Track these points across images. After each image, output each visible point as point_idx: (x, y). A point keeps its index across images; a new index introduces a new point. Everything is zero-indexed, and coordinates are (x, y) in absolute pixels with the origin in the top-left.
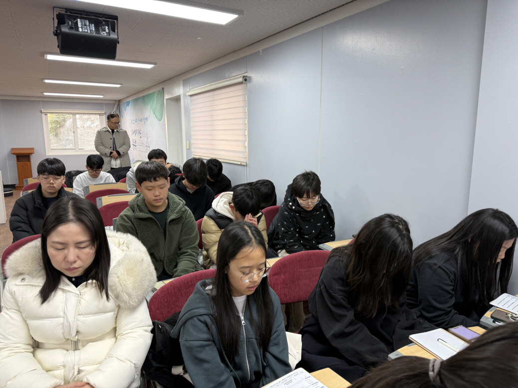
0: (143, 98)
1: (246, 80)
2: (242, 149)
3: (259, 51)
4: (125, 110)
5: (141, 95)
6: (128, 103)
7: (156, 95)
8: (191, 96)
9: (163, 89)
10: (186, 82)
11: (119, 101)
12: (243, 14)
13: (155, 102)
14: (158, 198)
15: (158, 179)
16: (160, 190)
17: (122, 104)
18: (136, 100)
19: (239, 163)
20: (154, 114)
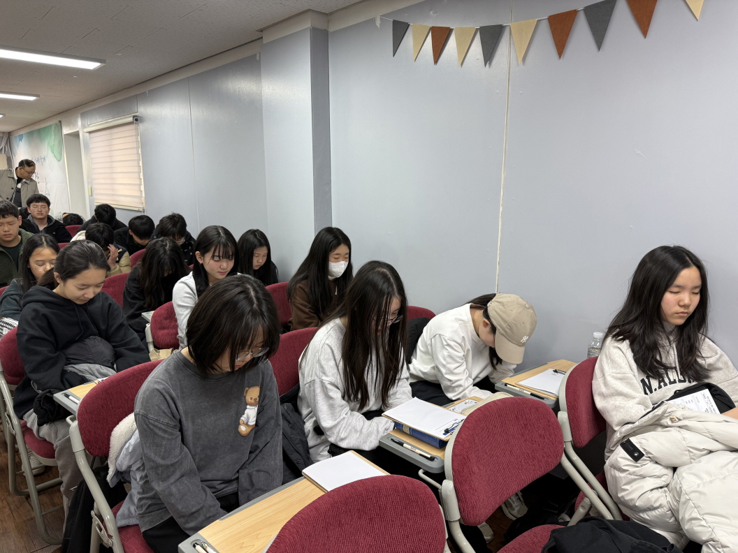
0: (39, 131)
1: (136, 120)
2: (138, 194)
3: (145, 92)
4: (18, 146)
5: (37, 127)
6: (21, 137)
7: (53, 129)
8: (90, 132)
9: (60, 122)
10: (83, 115)
11: (9, 134)
12: (105, 63)
13: (53, 137)
14: (7, 233)
15: (6, 216)
16: (9, 226)
17: (13, 138)
18: (31, 134)
19: (137, 209)
20: (53, 153)
